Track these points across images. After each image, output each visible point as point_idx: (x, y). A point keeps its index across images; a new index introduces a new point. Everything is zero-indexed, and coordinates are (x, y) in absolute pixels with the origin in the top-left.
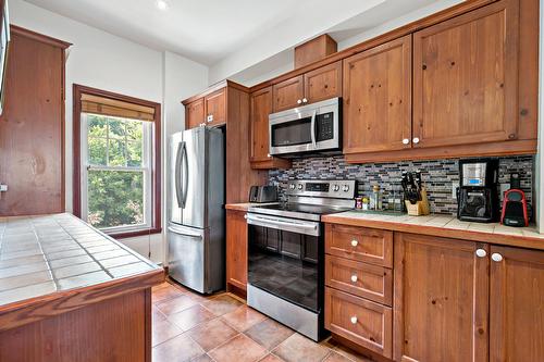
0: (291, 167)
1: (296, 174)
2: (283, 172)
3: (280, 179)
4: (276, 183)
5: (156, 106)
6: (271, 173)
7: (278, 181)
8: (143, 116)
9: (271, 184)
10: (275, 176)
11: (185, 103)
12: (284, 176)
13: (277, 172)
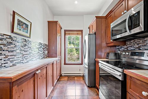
0: (125, 45)
1: (128, 48)
2: (122, 47)
3: (121, 50)
4: (119, 52)
5: (82, 31)
6: (117, 47)
7: (120, 51)
8: (79, 34)
9: (117, 52)
10: (119, 49)
11: (89, 28)
12: (122, 49)
13: (120, 47)
